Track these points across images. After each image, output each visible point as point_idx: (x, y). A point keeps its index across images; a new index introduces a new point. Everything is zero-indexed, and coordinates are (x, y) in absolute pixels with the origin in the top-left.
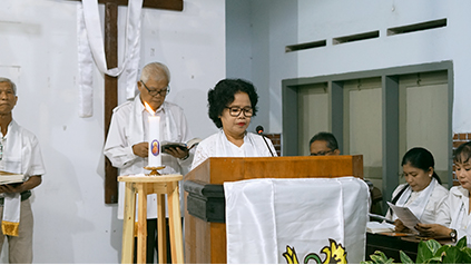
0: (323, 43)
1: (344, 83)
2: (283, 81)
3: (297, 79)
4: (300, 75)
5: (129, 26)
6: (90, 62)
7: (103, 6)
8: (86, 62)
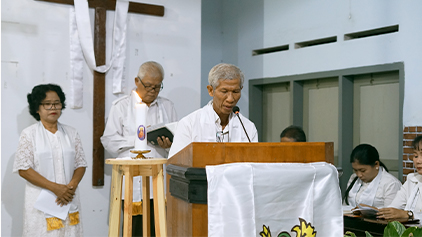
0: (286, 48)
1: (304, 82)
2: (250, 81)
3: (262, 79)
4: (265, 76)
5: (116, 28)
6: (81, 60)
7: (93, 10)
8: (78, 59)
